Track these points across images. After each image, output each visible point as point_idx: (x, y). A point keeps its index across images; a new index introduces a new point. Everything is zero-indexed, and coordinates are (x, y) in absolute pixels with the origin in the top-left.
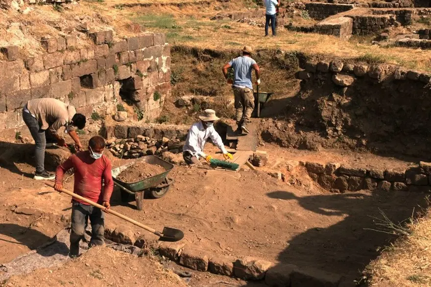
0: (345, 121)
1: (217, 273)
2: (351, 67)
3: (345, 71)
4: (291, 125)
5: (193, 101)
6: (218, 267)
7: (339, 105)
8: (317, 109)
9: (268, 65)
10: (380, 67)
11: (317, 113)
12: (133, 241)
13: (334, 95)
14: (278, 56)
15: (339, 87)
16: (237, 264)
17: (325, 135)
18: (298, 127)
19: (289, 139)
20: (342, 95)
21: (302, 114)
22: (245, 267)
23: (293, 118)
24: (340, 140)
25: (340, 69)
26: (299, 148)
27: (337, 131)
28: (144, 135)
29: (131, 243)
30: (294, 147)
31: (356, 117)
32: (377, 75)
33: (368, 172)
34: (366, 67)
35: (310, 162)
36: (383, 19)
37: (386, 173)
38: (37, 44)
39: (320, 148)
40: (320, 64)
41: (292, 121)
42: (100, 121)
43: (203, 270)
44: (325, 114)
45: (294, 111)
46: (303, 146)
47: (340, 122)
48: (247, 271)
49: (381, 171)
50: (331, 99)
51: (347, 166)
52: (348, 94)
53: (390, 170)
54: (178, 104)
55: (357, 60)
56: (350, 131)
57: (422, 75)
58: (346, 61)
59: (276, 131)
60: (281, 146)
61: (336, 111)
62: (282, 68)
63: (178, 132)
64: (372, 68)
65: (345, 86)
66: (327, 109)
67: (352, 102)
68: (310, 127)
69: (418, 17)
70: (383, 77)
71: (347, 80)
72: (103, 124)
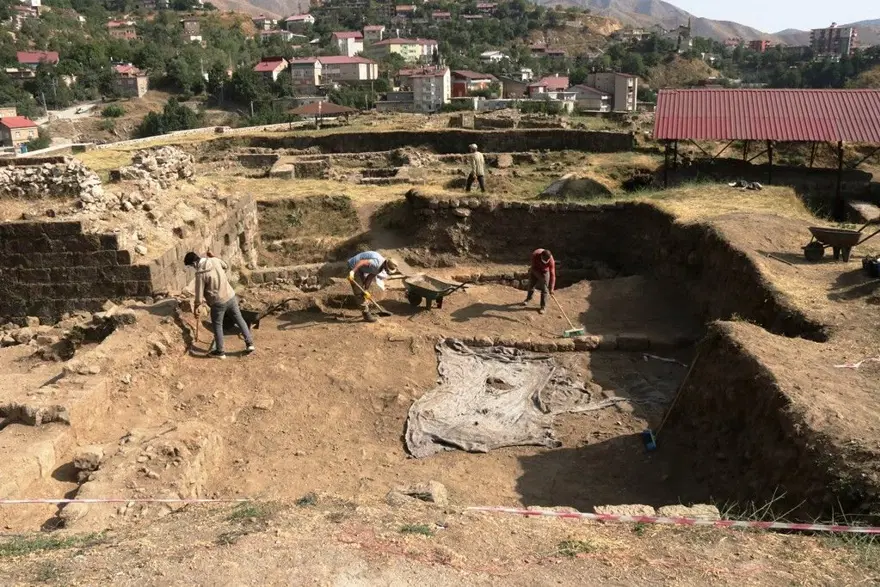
0: (470, 242)
2: (466, 202)
3: (462, 206)
4: (427, 251)
5: (284, 244)
7: (463, 231)
8: (447, 236)
10: (488, 201)
11: (449, 239)
13: (458, 224)
15: (460, 218)
17: (457, 254)
18: (433, 251)
19: (429, 262)
20: (464, 223)
21: (435, 241)
23: (427, 245)
24: (469, 257)
25: (458, 204)
26: (440, 267)
27: (466, 250)
28: (280, 277)
30: (435, 267)
31: (477, 237)
32: (487, 206)
33: (503, 276)
34: (478, 202)
35: (460, 275)
37: (515, 274)
39: (457, 264)
40: (441, 202)
41: (427, 247)
42: (237, 272)
44: (455, 238)
45: (425, 240)
46: (442, 265)
47: (466, 244)
49: (512, 274)
50: (456, 228)
52: (468, 223)
53: (518, 272)
56: (474, 249)
57: (523, 204)
58: (460, 200)
59: (416, 257)
60: (424, 267)
61: (462, 236)
63: (309, 270)
64: (482, 202)
65: (465, 216)
66: (455, 235)
67: (472, 228)
68: (442, 250)
70: (492, 208)
71: (467, 213)
72: (240, 273)
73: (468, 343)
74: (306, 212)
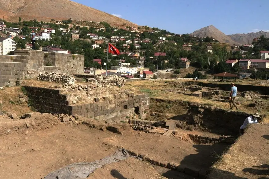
0: (201, 122)
1: (162, 166)
2: (203, 106)
3: (201, 108)
4: (185, 123)
5: (156, 114)
6: (163, 165)
7: (199, 117)
8: (193, 118)
9: (178, 104)
10: (211, 107)
11: (193, 120)
12: (138, 155)
13: (198, 114)
14: (181, 102)
15: (200, 112)
16: (169, 164)
17: (195, 126)
18: (187, 123)
19: (184, 127)
20: (200, 114)
21: (189, 119)
22: (171, 165)
23: (186, 121)
24: (199, 128)
25: (200, 107)
26: (187, 130)
27: (199, 125)
28: (141, 123)
29: (137, 156)
30: (186, 129)
31: (204, 121)
32: (210, 109)
33: (208, 138)
34: (207, 107)
35: (191, 134)
36: (211, 93)
37: (213, 138)
38: (113, 97)
39: (194, 130)
40: (194, 105)
41: (185, 121)
43: (158, 165)
44: (195, 120)
45: (186, 119)
46: (188, 129)
47: (200, 123)
48: (172, 167)
49: (211, 138)
50: (197, 116)
51: (202, 136)
52: (202, 114)
53: (214, 138)
54: (151, 115)
55: (205, 104)
56: (203, 125)
57: (223, 110)
58: (201, 105)
59: (180, 124)
60: (182, 129)
61: (199, 119)
62: (182, 106)
64: (209, 107)
65: (201, 112)
66: (196, 119)
67: (203, 117)
68: (191, 123)
69: (221, 93)
70: (212, 110)
71: (202, 110)
72: (129, 120)
73: (129, 152)
74: (173, 105)
